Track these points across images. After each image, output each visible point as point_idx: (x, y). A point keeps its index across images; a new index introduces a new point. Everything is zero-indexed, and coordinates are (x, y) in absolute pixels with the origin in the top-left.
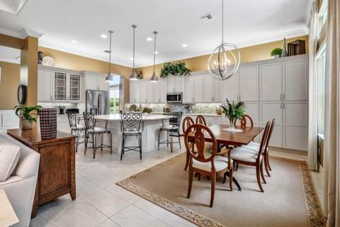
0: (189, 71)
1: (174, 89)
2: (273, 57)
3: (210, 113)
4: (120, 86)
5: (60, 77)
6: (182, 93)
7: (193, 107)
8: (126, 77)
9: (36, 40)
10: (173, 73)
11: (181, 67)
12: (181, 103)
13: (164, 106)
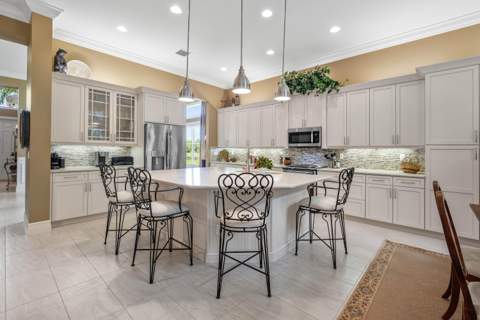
0: (337, 84)
1: (304, 122)
4: (203, 120)
5: (98, 97)
6: (321, 128)
7: (342, 156)
8: (212, 102)
9: (49, 21)
10: (303, 91)
11: (320, 78)
12: (318, 148)
13: (281, 152)
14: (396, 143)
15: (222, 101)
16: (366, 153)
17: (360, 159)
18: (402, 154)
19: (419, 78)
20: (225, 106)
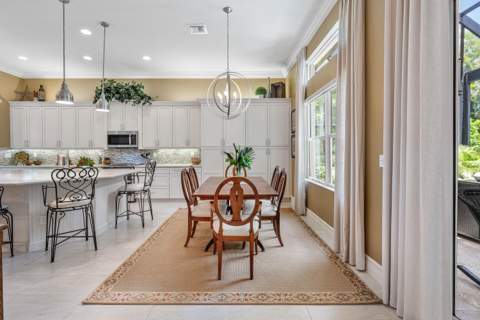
0: (150, 98)
1: (123, 126)
2: (258, 97)
3: (181, 162)
6: (137, 132)
7: (155, 155)
10: (121, 99)
11: (136, 91)
12: (136, 148)
13: (100, 153)
14: (188, 145)
15: (16, 92)
16: (171, 152)
17: (168, 156)
18: (193, 152)
19: (197, 104)
20: (21, 100)
